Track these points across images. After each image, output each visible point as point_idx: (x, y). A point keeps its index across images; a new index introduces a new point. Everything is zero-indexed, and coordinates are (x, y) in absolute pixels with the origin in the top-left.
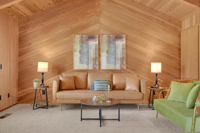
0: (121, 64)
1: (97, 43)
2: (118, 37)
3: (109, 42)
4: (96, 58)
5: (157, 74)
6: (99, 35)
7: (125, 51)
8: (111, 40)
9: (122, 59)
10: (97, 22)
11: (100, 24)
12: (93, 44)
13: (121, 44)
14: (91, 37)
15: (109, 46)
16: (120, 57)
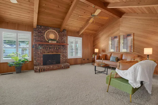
0: (130, 49)
1: (118, 39)
2: (129, 35)
3: (124, 38)
4: (118, 47)
5: (148, 56)
6: (119, 36)
7: (132, 42)
8: (125, 37)
9: (131, 47)
10: (119, 29)
11: (120, 30)
12: (116, 40)
13: (130, 39)
14: (116, 37)
15: (124, 40)
16: (129, 45)
